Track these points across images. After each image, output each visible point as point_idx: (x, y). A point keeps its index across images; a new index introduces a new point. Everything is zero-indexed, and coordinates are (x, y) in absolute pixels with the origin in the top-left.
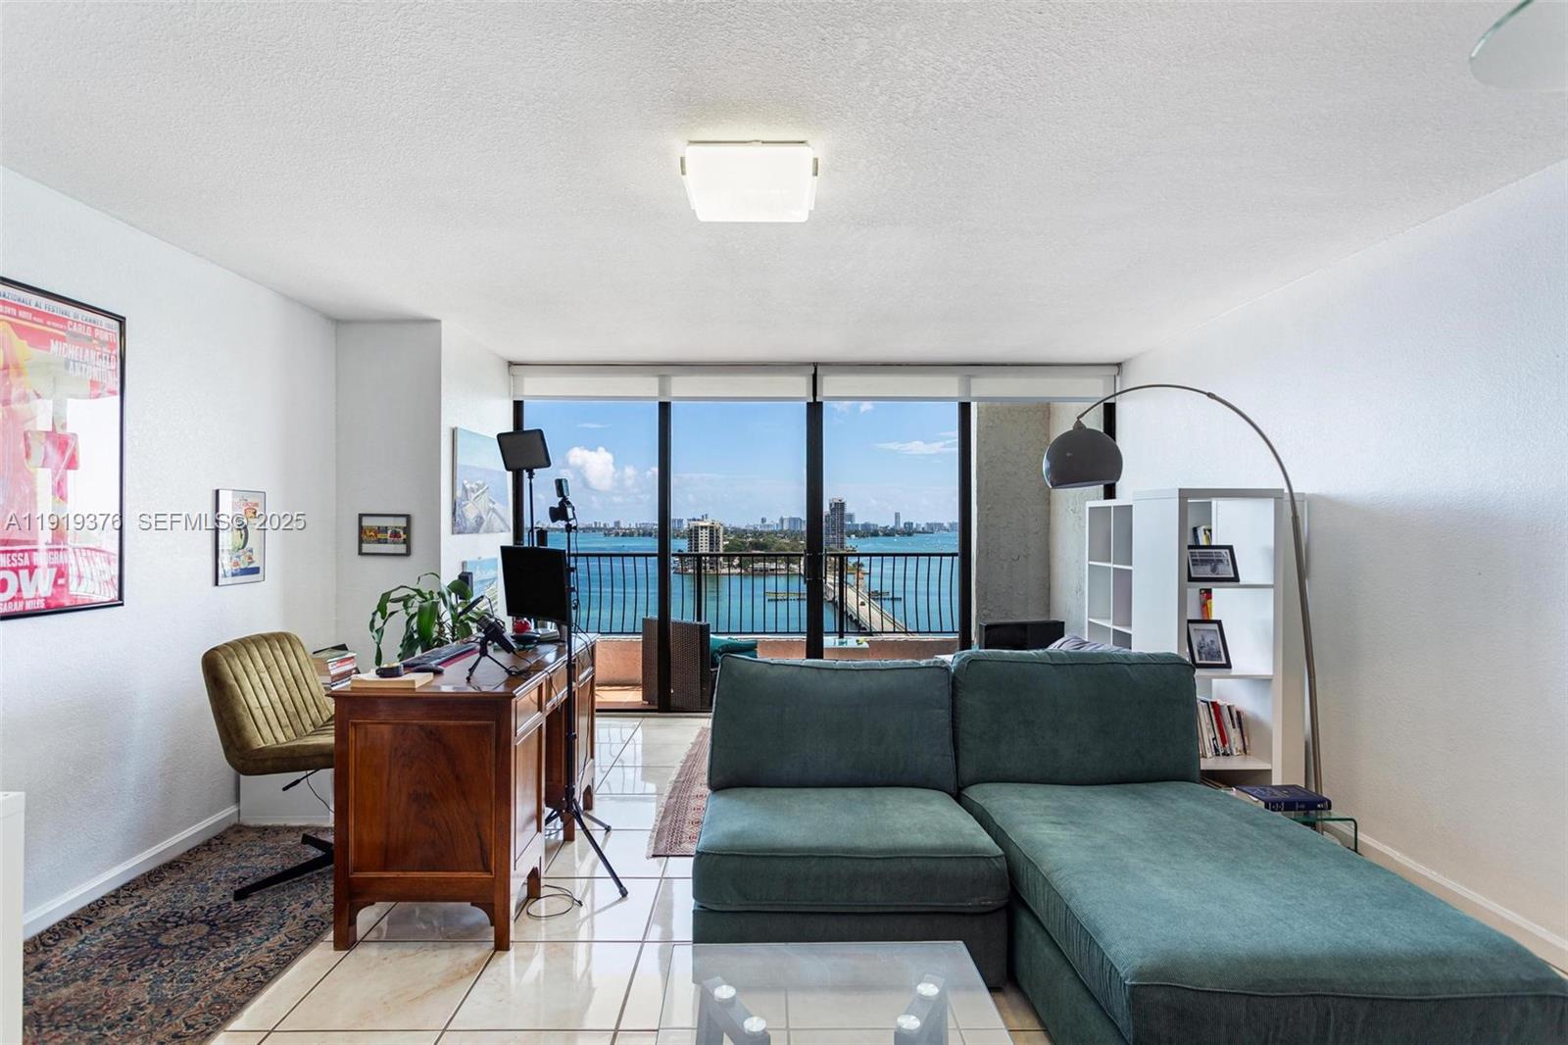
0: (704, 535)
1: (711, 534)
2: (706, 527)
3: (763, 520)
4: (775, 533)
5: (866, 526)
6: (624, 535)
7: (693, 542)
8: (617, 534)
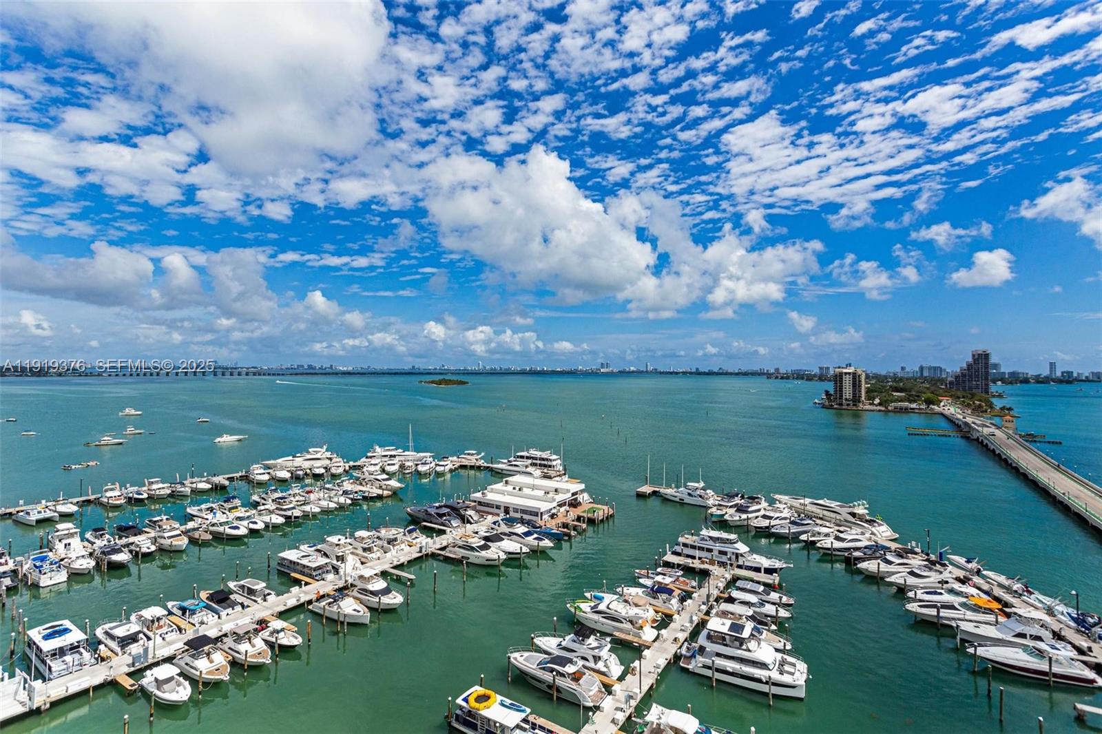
0: (847, 380)
1: (854, 378)
2: (849, 374)
4: (915, 379)
5: (1013, 374)
7: (838, 386)
8: (777, 378)
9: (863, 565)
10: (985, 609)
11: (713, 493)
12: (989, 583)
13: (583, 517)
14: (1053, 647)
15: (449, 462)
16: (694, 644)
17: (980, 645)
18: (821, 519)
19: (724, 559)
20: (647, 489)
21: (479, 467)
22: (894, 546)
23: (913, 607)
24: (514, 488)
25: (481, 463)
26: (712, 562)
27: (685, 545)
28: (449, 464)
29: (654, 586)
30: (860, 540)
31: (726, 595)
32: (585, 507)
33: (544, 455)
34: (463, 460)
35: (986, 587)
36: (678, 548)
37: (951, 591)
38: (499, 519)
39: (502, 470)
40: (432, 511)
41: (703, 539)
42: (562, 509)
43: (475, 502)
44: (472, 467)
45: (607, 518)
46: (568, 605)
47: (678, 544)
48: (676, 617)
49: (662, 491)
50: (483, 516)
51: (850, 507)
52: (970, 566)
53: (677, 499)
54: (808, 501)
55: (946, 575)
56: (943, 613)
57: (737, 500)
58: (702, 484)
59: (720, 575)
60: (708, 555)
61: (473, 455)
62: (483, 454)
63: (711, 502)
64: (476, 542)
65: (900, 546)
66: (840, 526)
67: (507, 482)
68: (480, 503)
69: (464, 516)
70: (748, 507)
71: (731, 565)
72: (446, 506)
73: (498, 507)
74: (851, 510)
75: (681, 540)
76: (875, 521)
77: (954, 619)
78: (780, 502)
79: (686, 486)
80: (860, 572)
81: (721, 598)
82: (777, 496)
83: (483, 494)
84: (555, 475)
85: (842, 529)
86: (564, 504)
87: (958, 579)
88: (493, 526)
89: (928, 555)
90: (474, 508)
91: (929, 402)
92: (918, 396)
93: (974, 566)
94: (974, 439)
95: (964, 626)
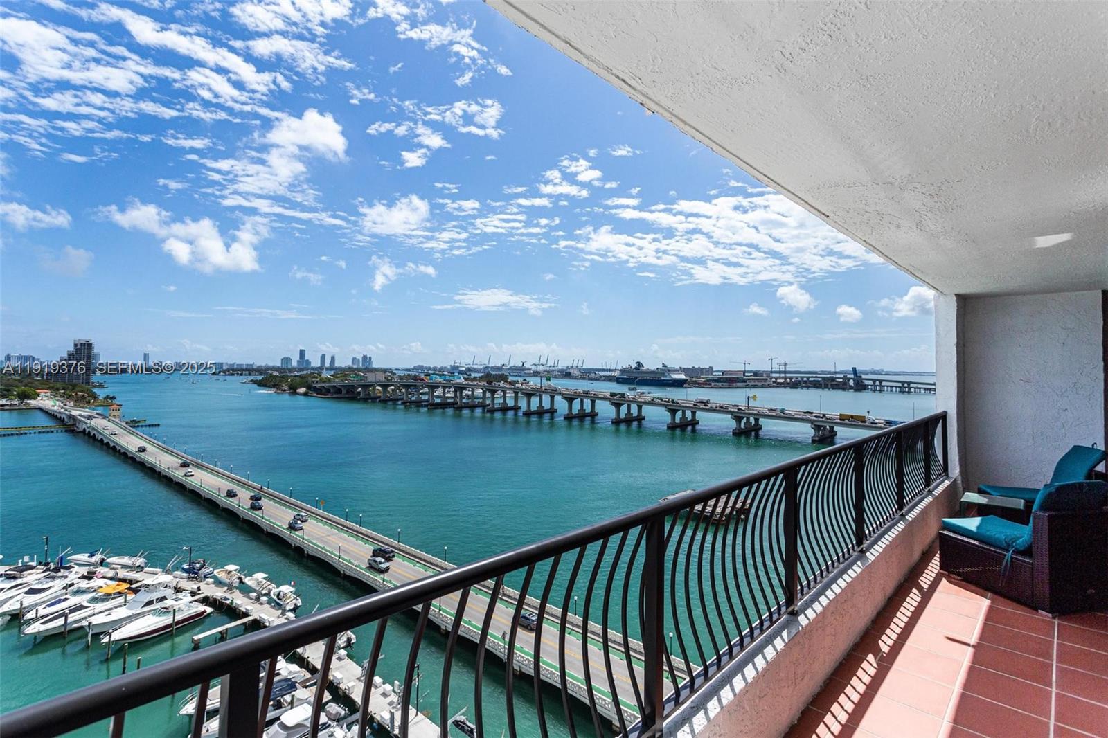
4: (1, 370)
10: (114, 594)
12: (113, 569)
14: (177, 600)
17: (114, 630)
35: (111, 574)
37: (79, 592)
52: (93, 559)
55: (71, 578)
56: (72, 617)
77: (85, 618)
87: (83, 577)
89: (47, 565)
91: (23, 396)
92: (8, 390)
93: (97, 557)
94: (80, 432)
95: (96, 620)
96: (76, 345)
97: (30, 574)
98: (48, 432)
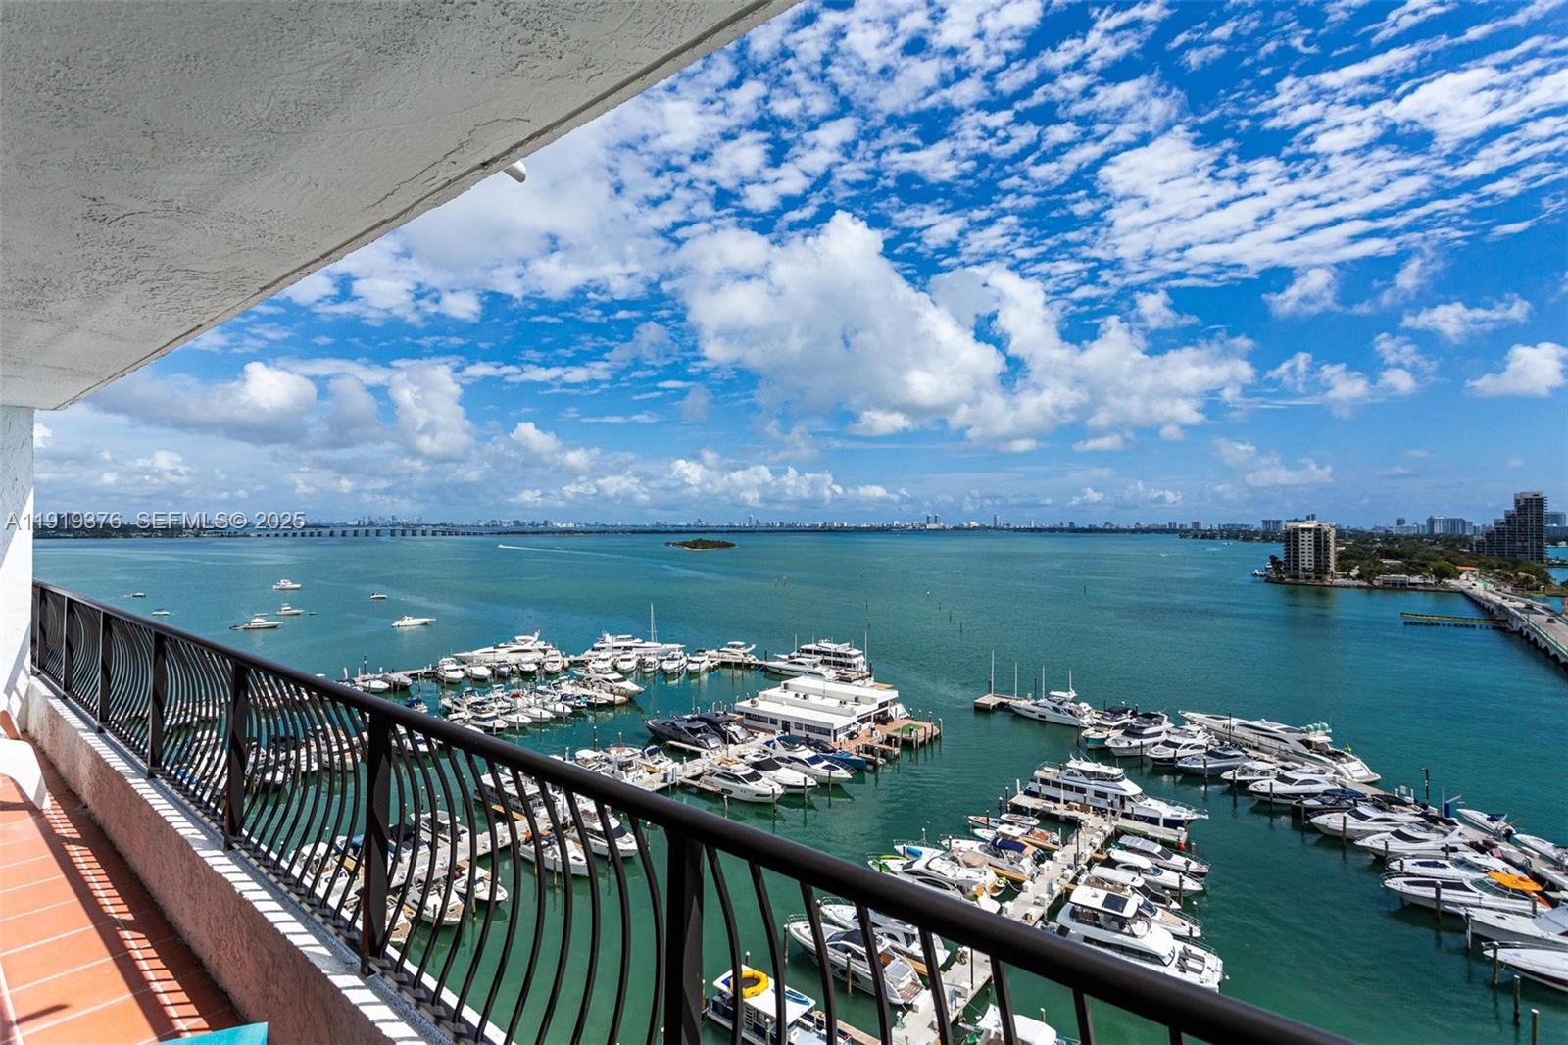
0: (1307, 539)
1: (1317, 540)
2: (1309, 530)
3: (1400, 522)
4: (1420, 538)
6: (1204, 537)
7: (1292, 547)
8: (1195, 537)
9: (1320, 820)
10: (1514, 891)
11: (1089, 708)
12: (1525, 852)
13: (895, 738)
15: (705, 658)
16: (1051, 924)
17: (1504, 946)
18: (1256, 749)
19: (1102, 803)
20: (990, 700)
21: (748, 665)
22: (1370, 791)
23: (1396, 884)
24: (796, 695)
25: (751, 659)
26: (1084, 808)
27: (1044, 782)
28: (706, 660)
29: (996, 839)
30: (1317, 783)
31: (1104, 856)
32: (899, 724)
33: (841, 648)
34: (726, 655)
35: (1519, 859)
36: (1034, 787)
37: (1462, 863)
38: (775, 737)
39: (781, 669)
40: (682, 725)
41: (1071, 774)
42: (866, 727)
43: (742, 713)
44: (738, 665)
45: (930, 740)
46: (870, 862)
47: (1034, 781)
48: (1027, 884)
49: (1013, 702)
50: (752, 734)
51: (1303, 732)
52: (1494, 826)
53: (1036, 716)
54: (1235, 721)
55: (1453, 839)
56: (1447, 895)
57: (1126, 719)
58: (1073, 694)
59: (1096, 827)
60: (1079, 797)
61: (739, 647)
62: (753, 647)
63: (1086, 720)
64: (741, 769)
65: (1381, 793)
66: (1286, 760)
67: (786, 687)
68: (749, 716)
69: (726, 733)
70: (1143, 729)
71: (1114, 813)
72: (700, 719)
73: (774, 722)
74: (1303, 736)
75: (1038, 774)
76: (1342, 755)
77: (1462, 904)
78: (1192, 722)
79: (1048, 697)
80: (1315, 829)
81: (1096, 860)
82: (1188, 714)
83: (752, 702)
84: (856, 677)
85: (1288, 764)
86: (868, 719)
87: (1474, 846)
88: (766, 748)
89: (1425, 806)
90: (739, 723)
91: (1441, 574)
92: (1424, 565)
93: (1500, 825)
94: (1514, 632)
95: (1479, 915)
96: (1517, 502)
97: (1402, 811)
98: (1467, 626)
